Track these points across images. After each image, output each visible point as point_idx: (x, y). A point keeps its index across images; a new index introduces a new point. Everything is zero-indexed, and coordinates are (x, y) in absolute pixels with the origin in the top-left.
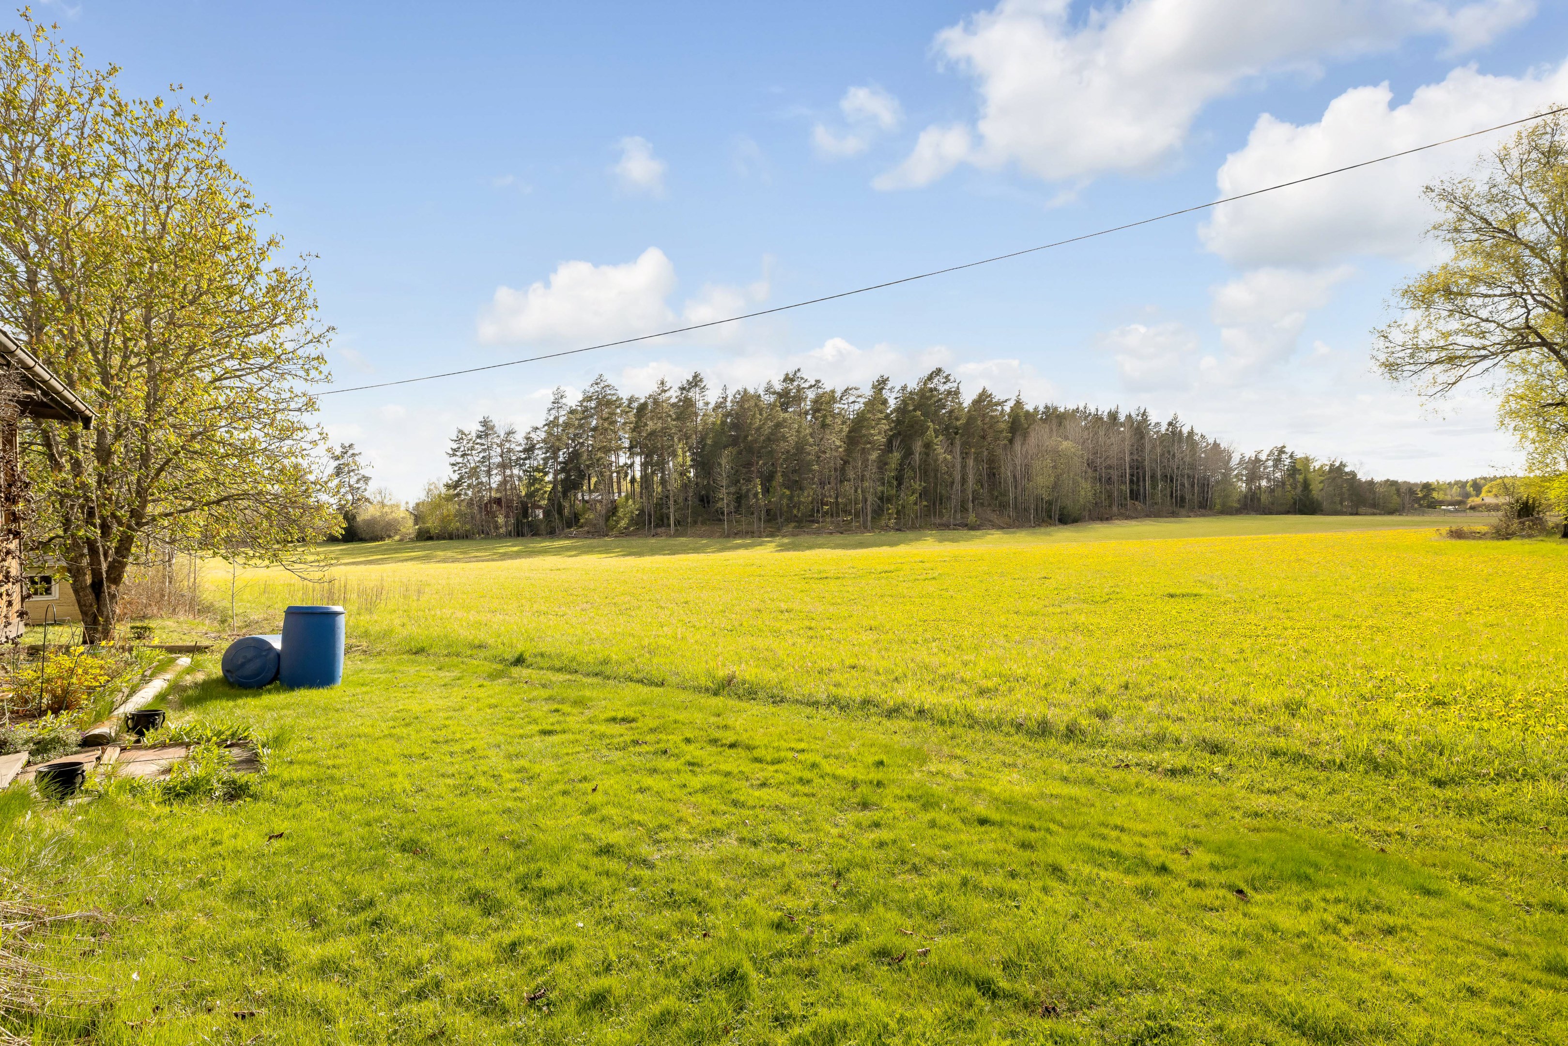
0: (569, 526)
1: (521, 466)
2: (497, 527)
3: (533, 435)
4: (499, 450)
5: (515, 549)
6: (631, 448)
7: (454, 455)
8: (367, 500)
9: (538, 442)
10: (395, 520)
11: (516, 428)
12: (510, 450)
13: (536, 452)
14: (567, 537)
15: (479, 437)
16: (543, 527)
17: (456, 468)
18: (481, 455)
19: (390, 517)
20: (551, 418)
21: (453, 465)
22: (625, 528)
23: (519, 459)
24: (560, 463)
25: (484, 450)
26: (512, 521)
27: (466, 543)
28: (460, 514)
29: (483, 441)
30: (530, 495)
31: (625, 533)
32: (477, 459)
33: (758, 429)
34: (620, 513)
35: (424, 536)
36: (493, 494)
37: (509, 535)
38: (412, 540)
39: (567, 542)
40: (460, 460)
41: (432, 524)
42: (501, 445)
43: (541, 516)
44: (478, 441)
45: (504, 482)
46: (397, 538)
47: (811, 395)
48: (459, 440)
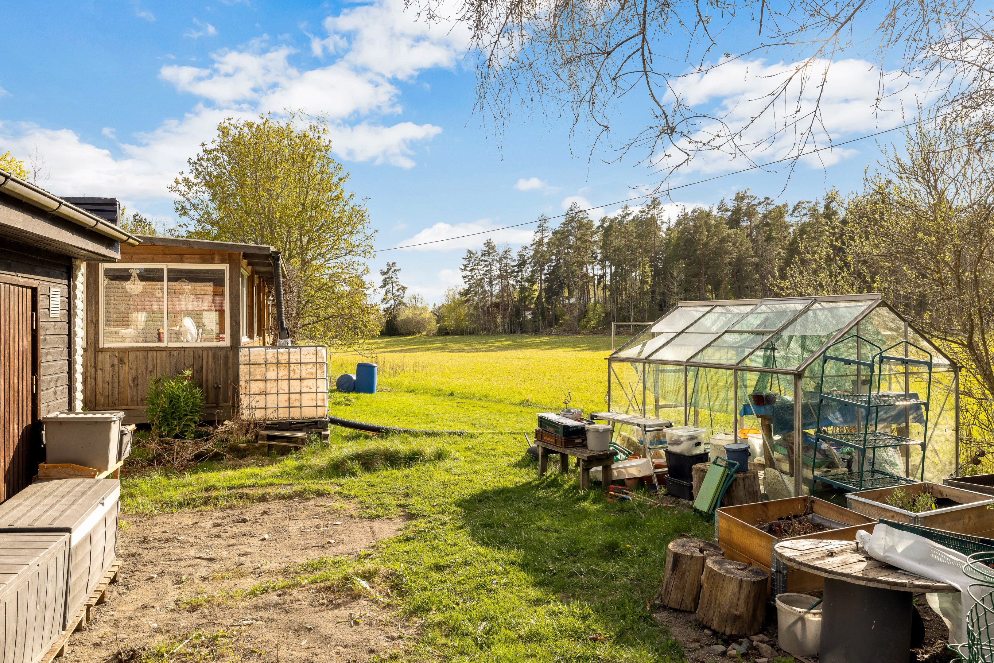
0: (551, 326)
1: (515, 277)
2: (496, 326)
3: (524, 253)
4: (498, 265)
5: (507, 343)
6: (602, 261)
7: (465, 270)
8: (405, 304)
9: (529, 258)
10: (423, 319)
11: (512, 248)
12: (506, 265)
13: (527, 266)
14: (548, 335)
15: (483, 255)
16: (529, 326)
17: (467, 280)
18: (485, 269)
19: (420, 317)
20: (537, 239)
21: (464, 277)
22: (594, 328)
23: (513, 272)
24: (545, 274)
25: (487, 265)
26: (507, 320)
27: (473, 337)
28: (469, 315)
29: (486, 259)
30: (522, 300)
31: (594, 332)
32: (482, 272)
33: (706, 244)
34: (590, 314)
35: (443, 332)
36: (495, 300)
37: (504, 332)
38: (435, 335)
39: (546, 339)
40: (469, 273)
41: (450, 323)
42: (499, 261)
43: (529, 317)
44: (483, 258)
45: (502, 290)
46: (424, 333)
47: (761, 210)
48: (468, 258)
